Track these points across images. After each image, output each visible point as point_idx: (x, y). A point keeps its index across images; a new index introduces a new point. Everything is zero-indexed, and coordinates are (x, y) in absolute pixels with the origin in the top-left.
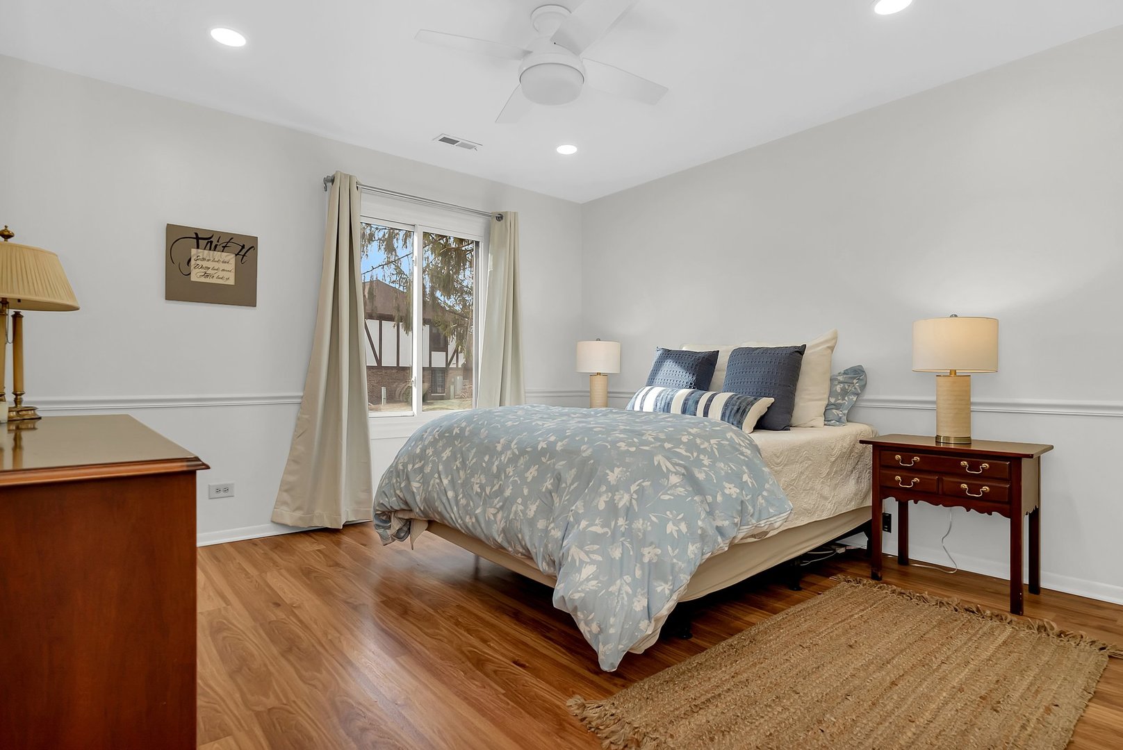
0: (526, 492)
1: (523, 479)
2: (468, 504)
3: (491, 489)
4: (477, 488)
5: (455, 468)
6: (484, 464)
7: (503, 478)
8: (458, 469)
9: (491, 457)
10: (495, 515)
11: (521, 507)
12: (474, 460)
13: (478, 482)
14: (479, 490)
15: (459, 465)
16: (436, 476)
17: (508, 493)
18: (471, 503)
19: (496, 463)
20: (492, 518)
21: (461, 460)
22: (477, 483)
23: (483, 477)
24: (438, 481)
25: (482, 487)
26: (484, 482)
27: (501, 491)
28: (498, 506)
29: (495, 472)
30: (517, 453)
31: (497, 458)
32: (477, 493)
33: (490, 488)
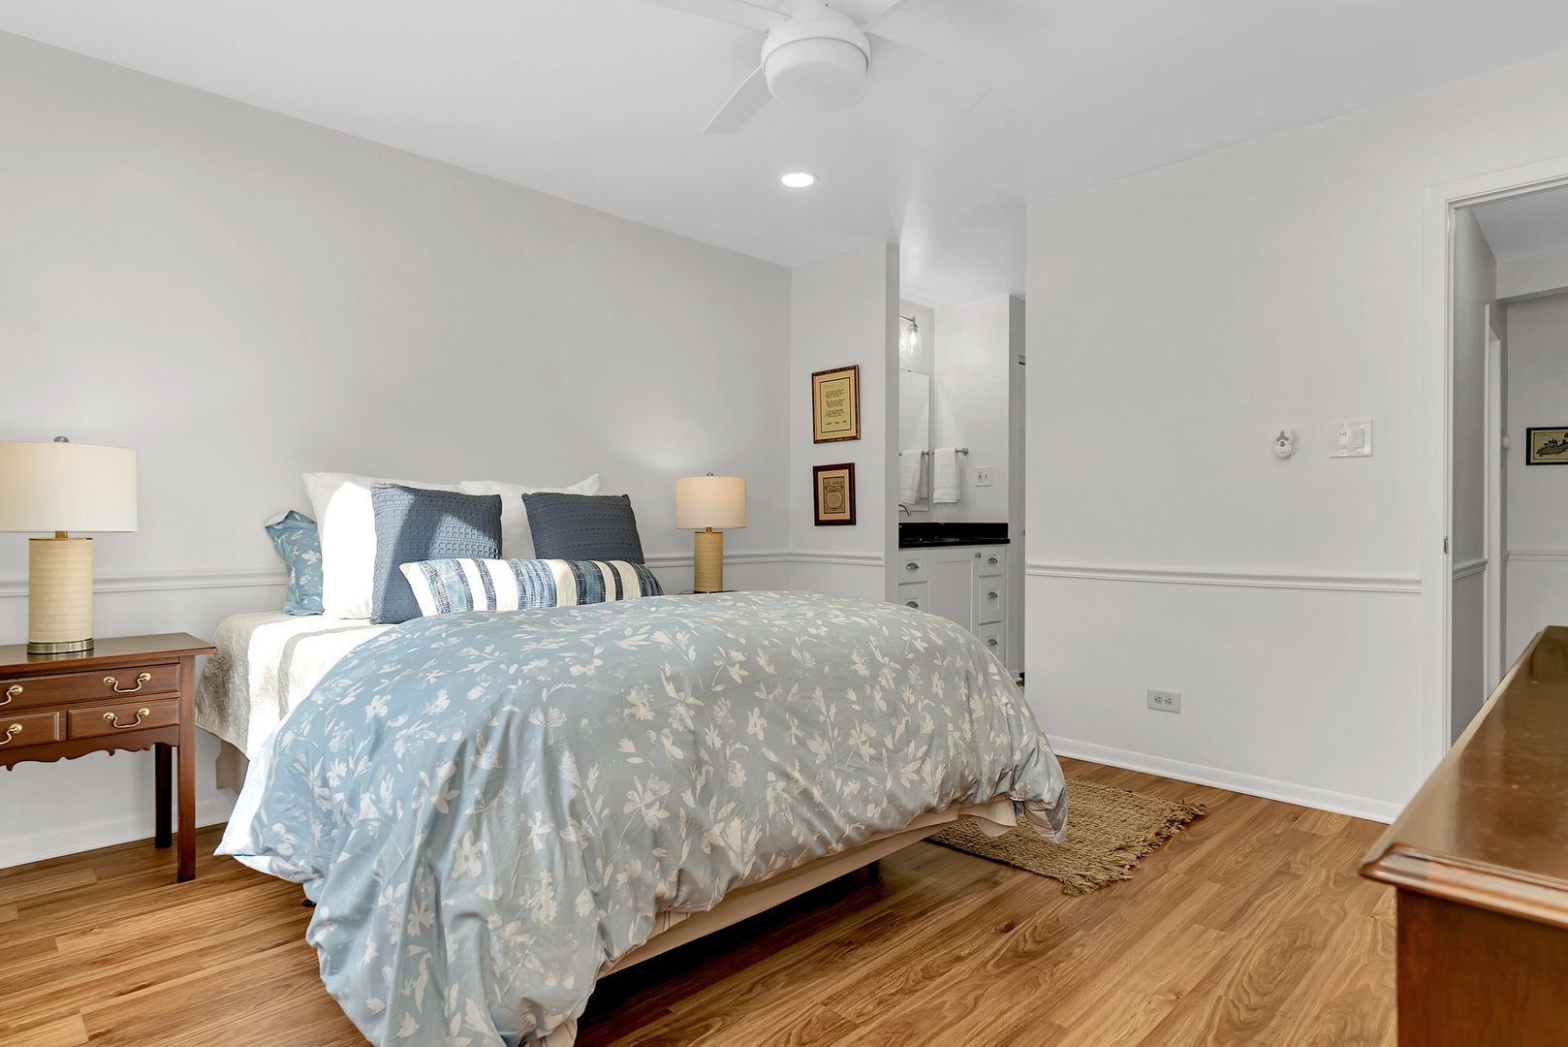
0: (948, 711)
1: (934, 697)
2: (865, 786)
3: (893, 737)
4: (867, 751)
5: (794, 742)
6: (856, 707)
7: (905, 711)
8: (802, 742)
9: (859, 690)
10: (918, 771)
11: (957, 734)
12: (833, 709)
13: (864, 739)
14: (872, 752)
15: (798, 733)
16: (771, 776)
17: (928, 726)
18: (871, 779)
19: (878, 696)
20: (916, 778)
21: (796, 721)
22: (863, 743)
23: (866, 727)
24: (781, 784)
25: (876, 743)
26: (873, 733)
27: (912, 731)
28: (920, 754)
29: (885, 709)
30: (898, 667)
31: (872, 687)
32: (872, 758)
33: (890, 737)
